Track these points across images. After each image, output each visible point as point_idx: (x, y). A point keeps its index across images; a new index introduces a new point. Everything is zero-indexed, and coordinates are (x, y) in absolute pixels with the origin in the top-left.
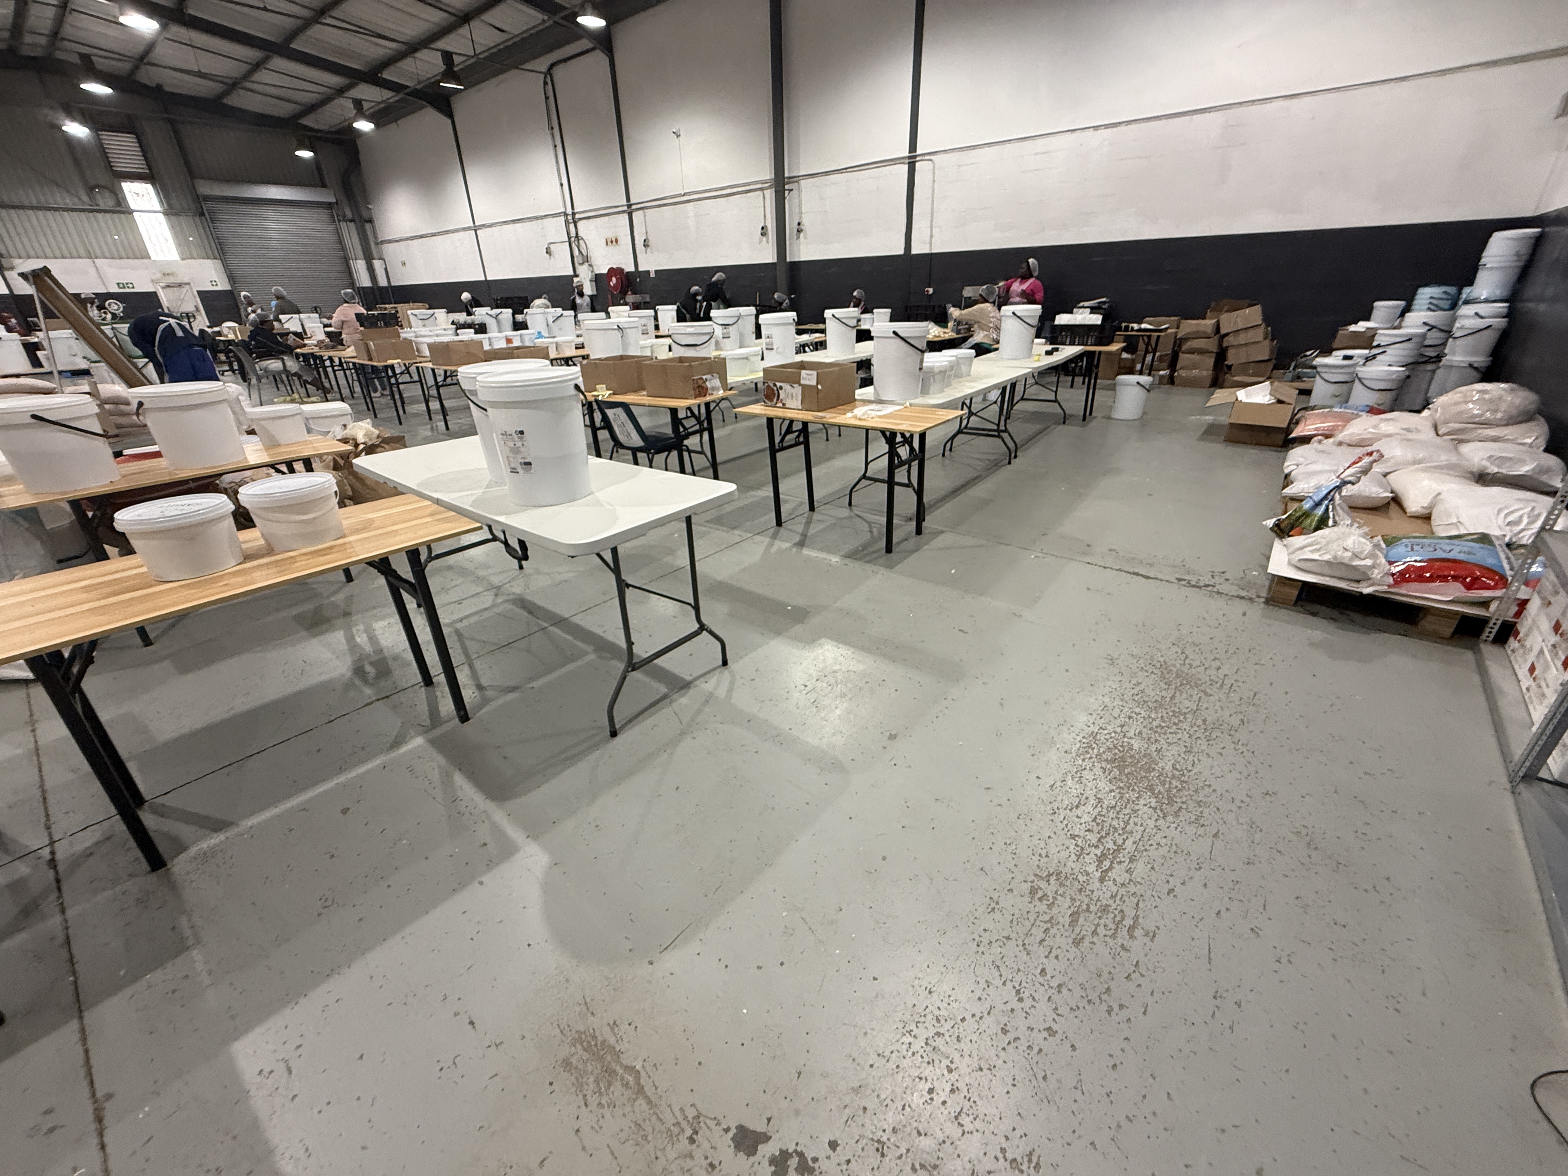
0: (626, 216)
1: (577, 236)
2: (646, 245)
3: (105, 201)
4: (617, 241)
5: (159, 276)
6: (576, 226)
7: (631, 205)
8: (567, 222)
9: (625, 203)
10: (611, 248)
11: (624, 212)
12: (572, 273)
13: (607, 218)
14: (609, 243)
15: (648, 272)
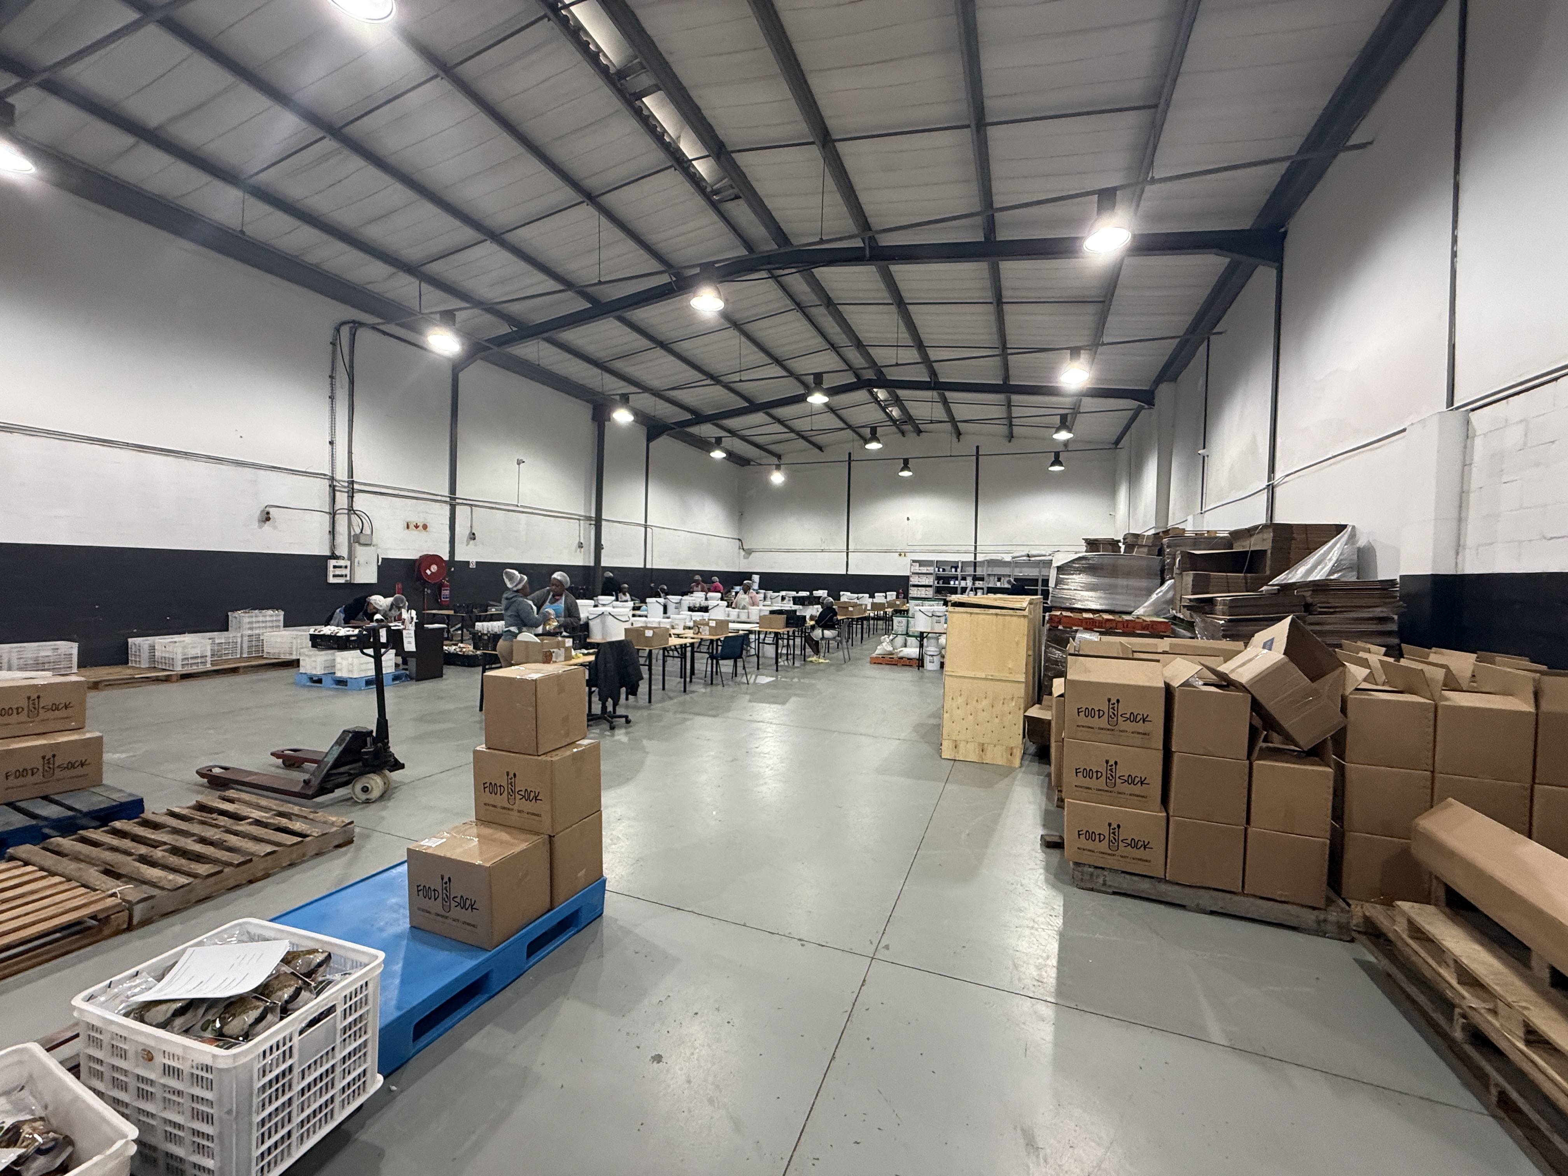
0: (447, 508)
1: (351, 510)
2: (473, 537)
4: (425, 527)
6: (351, 498)
7: (455, 499)
8: (333, 489)
9: (447, 493)
10: (414, 533)
11: (445, 502)
12: (327, 553)
13: (415, 501)
14: (411, 526)
15: (468, 562)
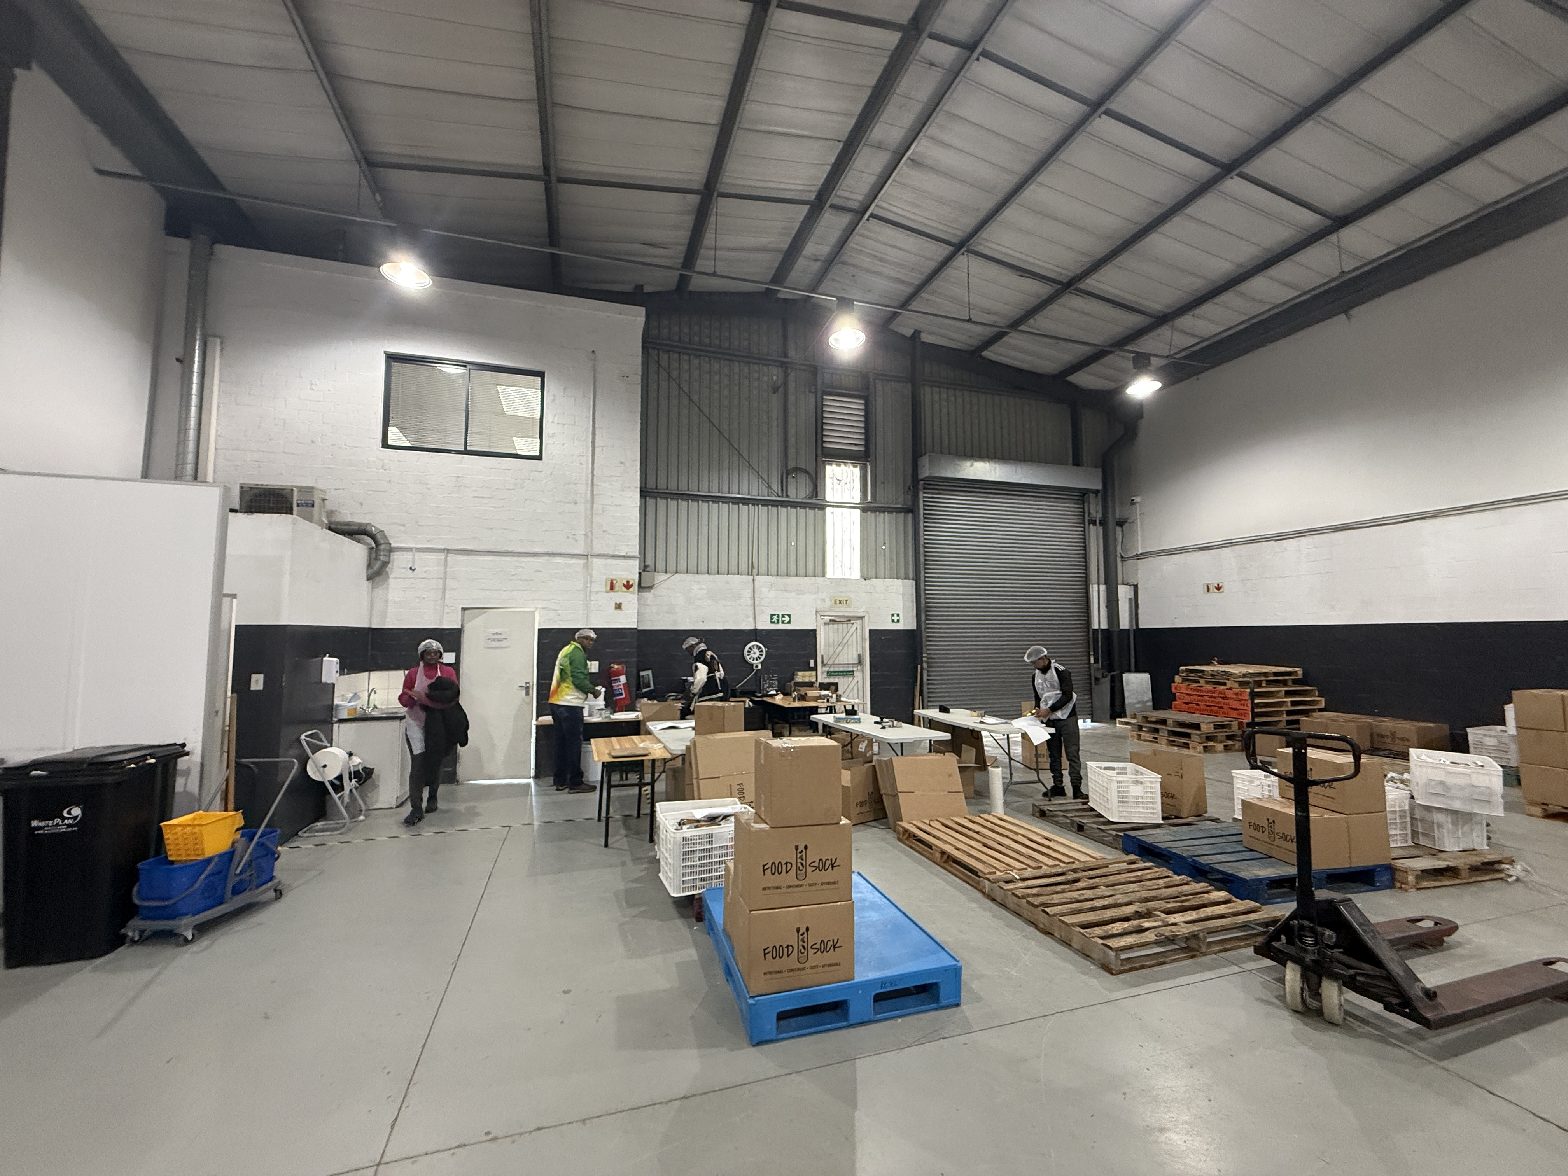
3: (798, 490)
5: (829, 603)
